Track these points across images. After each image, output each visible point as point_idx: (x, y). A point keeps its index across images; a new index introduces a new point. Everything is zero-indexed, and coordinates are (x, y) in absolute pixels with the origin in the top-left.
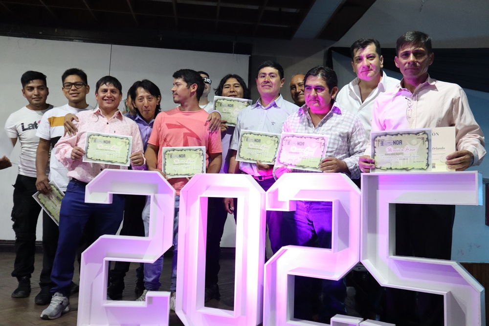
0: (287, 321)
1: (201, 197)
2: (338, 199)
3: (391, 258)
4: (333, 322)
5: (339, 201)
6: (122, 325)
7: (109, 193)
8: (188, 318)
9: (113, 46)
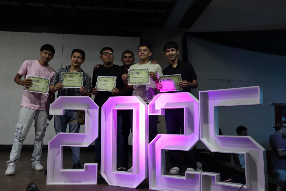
0: (162, 175)
1: (113, 110)
2: (187, 107)
3: (216, 136)
4: (187, 174)
6: (71, 182)
7: (62, 109)
8: (108, 178)
9: (64, 35)
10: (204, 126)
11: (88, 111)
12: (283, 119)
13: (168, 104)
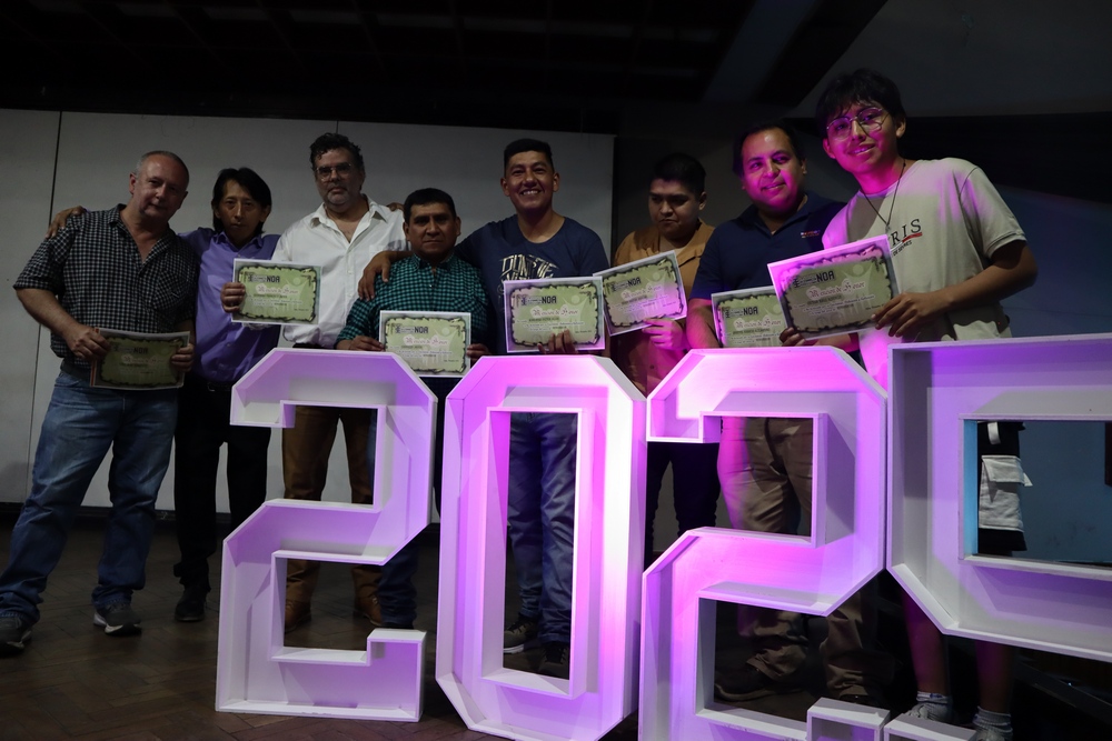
0: (697, 711)
1: (492, 412)
2: (827, 412)
4: (814, 718)
5: (829, 417)
6: (317, 704)
7: (283, 402)
8: (466, 694)
9: (340, 123)
10: (908, 504)
11: (388, 414)
13: (734, 396)
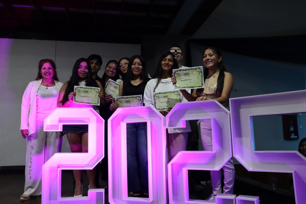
3: (254, 152)
4: (217, 198)
5: (215, 118)
9: (57, 41)
12: (291, 129)
